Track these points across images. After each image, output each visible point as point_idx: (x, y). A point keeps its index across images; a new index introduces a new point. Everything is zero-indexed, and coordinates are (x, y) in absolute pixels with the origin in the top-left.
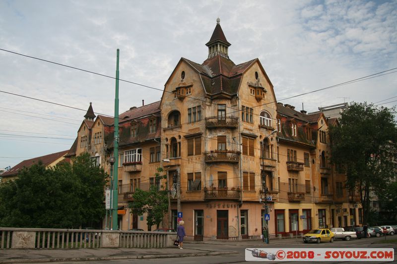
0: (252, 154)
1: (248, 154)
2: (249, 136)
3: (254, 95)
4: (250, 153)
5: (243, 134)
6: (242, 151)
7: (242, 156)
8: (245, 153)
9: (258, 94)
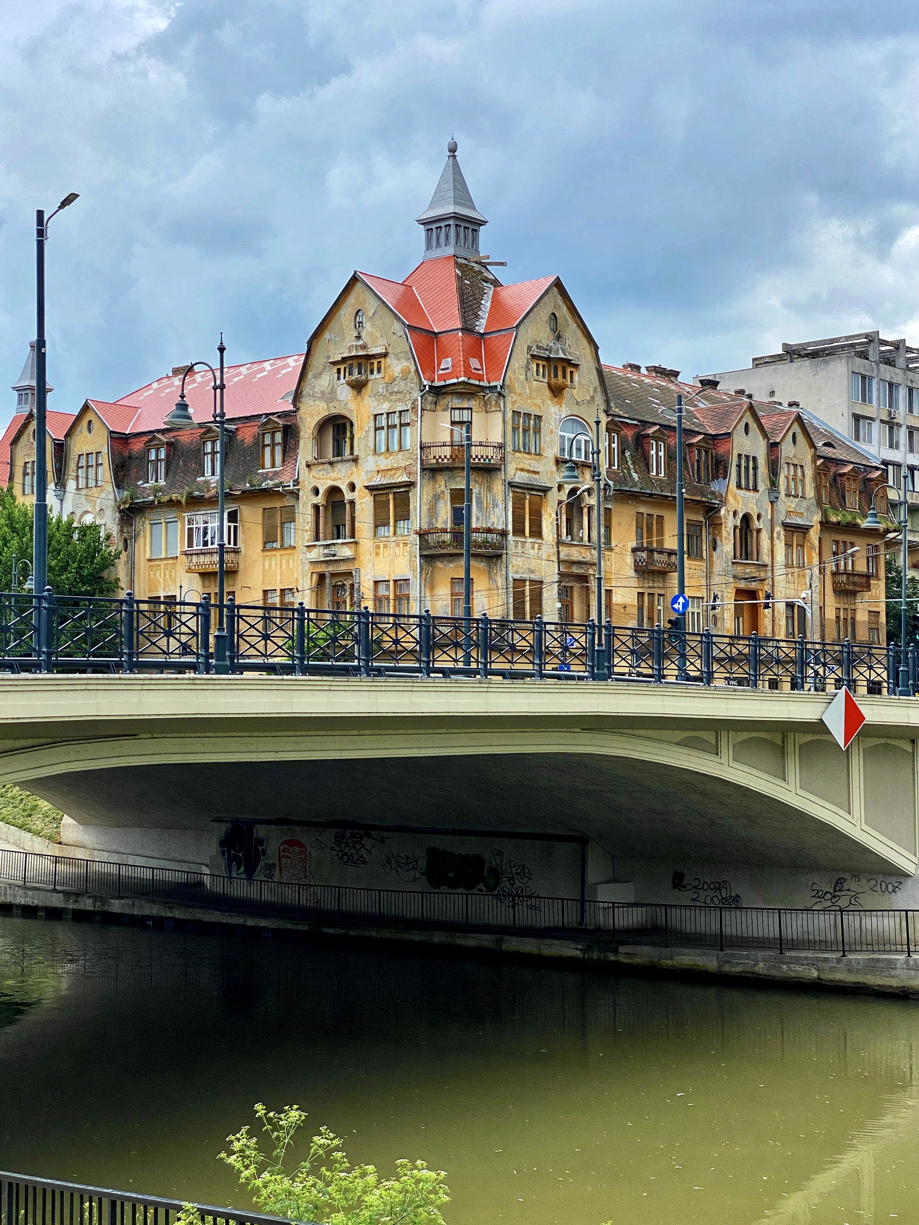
0: (537, 532)
1: (527, 534)
2: (528, 489)
3: (546, 380)
4: (530, 532)
5: (511, 485)
6: (510, 528)
7: (510, 537)
8: (519, 531)
9: (556, 376)
